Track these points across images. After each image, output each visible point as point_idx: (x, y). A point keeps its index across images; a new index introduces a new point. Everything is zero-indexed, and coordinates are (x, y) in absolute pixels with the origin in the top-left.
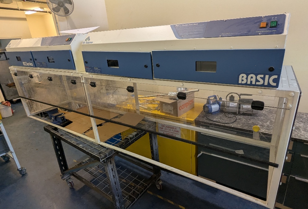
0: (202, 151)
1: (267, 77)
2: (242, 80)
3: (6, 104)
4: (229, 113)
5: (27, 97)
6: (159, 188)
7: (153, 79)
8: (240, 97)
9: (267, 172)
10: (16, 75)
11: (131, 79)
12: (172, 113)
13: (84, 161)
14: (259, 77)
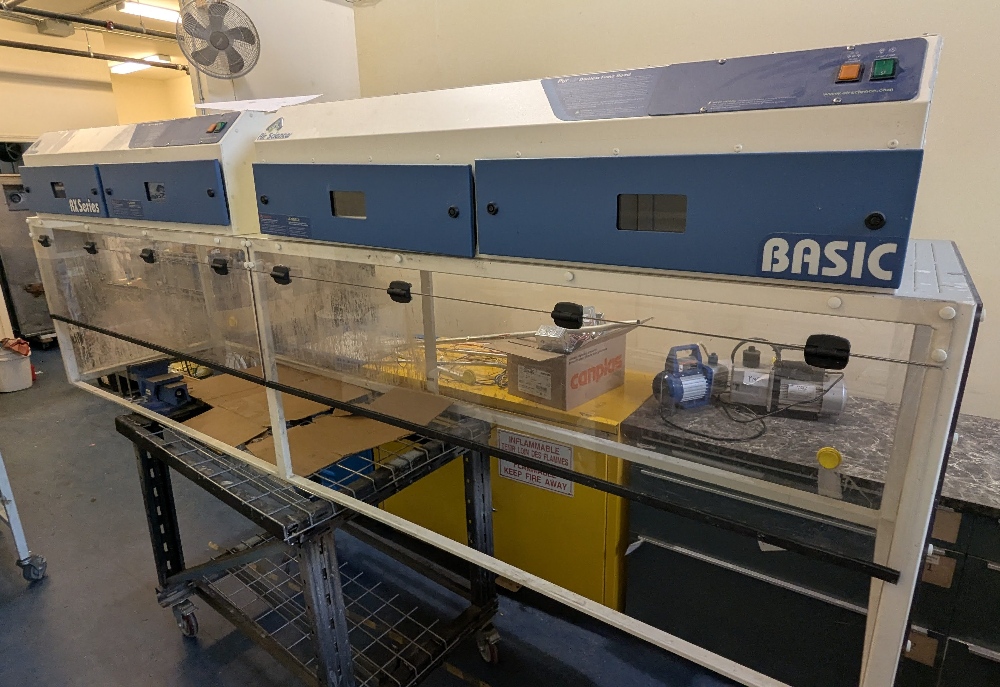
0: (643, 535)
1: (860, 247)
2: (775, 261)
3: (16, 348)
4: (741, 407)
5: (76, 317)
6: (487, 658)
7: (473, 257)
8: (778, 355)
9: (864, 618)
10: (45, 242)
11: (405, 257)
12: (548, 396)
13: (241, 547)
14: (831, 249)
